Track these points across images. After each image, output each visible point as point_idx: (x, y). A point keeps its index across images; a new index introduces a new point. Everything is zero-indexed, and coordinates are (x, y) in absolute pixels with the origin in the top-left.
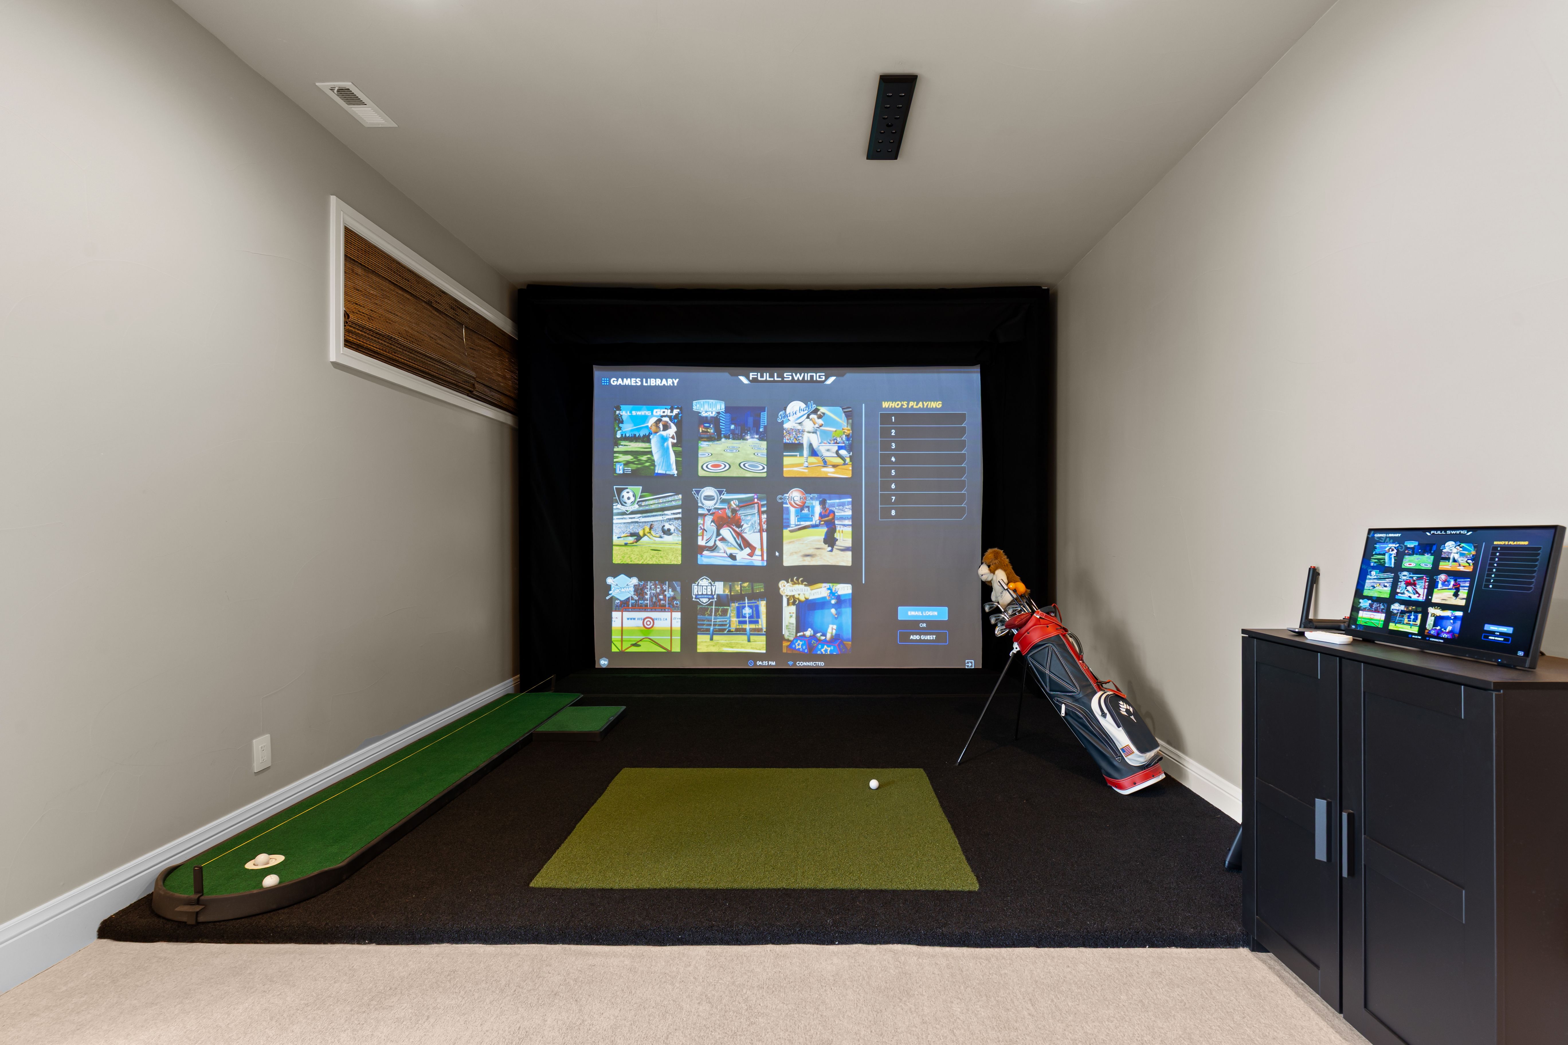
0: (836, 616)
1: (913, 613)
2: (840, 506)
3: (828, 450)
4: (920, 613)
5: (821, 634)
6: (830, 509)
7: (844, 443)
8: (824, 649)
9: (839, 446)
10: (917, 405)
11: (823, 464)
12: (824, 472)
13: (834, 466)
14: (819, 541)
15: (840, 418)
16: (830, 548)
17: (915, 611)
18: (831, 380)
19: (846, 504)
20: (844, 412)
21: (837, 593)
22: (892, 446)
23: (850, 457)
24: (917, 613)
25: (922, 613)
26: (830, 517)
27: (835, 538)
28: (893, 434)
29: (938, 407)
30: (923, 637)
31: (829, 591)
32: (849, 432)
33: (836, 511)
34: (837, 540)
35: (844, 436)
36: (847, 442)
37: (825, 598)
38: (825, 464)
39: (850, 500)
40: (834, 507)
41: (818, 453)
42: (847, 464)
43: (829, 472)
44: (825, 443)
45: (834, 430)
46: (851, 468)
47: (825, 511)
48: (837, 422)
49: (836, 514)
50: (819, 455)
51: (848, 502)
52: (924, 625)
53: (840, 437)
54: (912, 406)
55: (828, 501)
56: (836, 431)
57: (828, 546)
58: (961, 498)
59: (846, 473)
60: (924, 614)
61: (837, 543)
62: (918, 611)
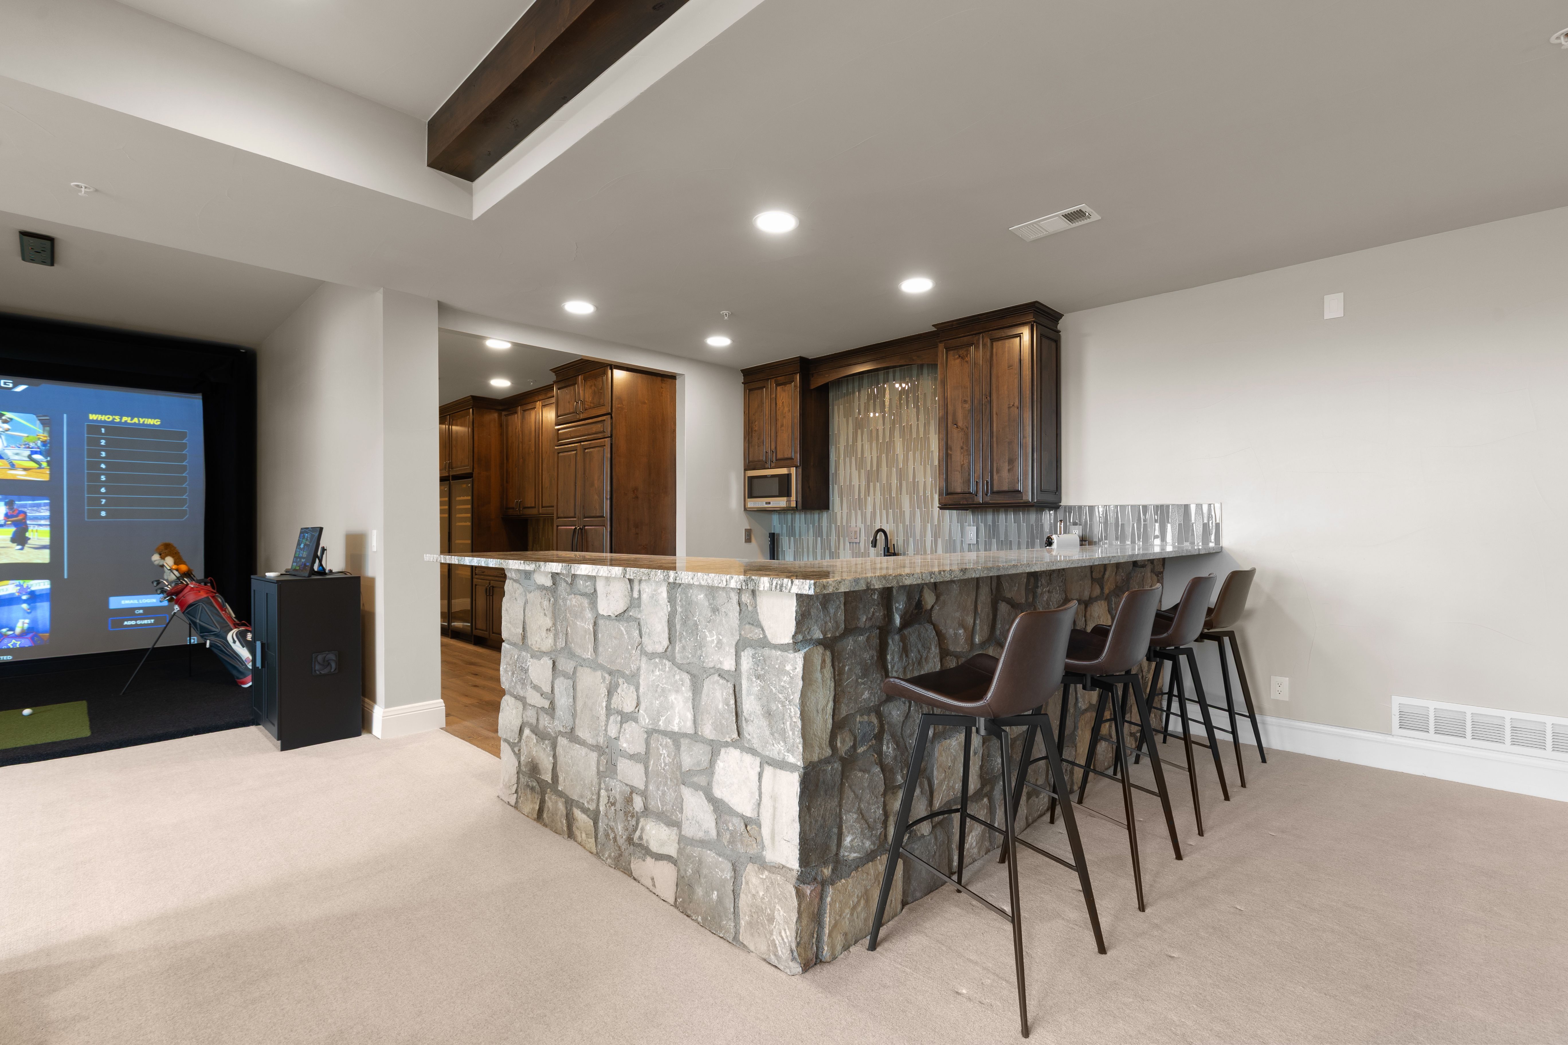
0: (29, 611)
1: (127, 602)
2: (34, 507)
3: (17, 454)
4: (136, 602)
5: (8, 629)
6: (20, 509)
7: (39, 448)
8: (12, 643)
9: (31, 451)
10: (131, 420)
11: (9, 467)
12: (12, 474)
13: (25, 469)
14: (4, 540)
15: (35, 425)
16: (20, 547)
17: (130, 600)
18: (21, 388)
19: (42, 505)
20: (39, 420)
21: (29, 588)
22: (101, 454)
23: (48, 462)
24: (132, 602)
25: (138, 601)
26: (20, 518)
27: (27, 537)
28: (102, 444)
29: (156, 424)
30: (139, 622)
31: (19, 588)
32: (45, 438)
33: (28, 511)
34: (29, 539)
35: (39, 442)
36: (44, 448)
37: (13, 594)
38: (13, 466)
39: (48, 501)
40: (26, 508)
41: (3, 456)
42: (43, 468)
43: (18, 475)
44: (12, 447)
45: (26, 435)
46: (48, 472)
47: (13, 512)
48: (30, 428)
49: (28, 514)
50: (4, 457)
51: (45, 503)
52: (141, 611)
53: (34, 442)
54: (126, 421)
55: (17, 502)
56: (28, 437)
57: (18, 545)
58: (183, 502)
59: (44, 476)
60: (141, 602)
61: (29, 542)
62: (133, 599)
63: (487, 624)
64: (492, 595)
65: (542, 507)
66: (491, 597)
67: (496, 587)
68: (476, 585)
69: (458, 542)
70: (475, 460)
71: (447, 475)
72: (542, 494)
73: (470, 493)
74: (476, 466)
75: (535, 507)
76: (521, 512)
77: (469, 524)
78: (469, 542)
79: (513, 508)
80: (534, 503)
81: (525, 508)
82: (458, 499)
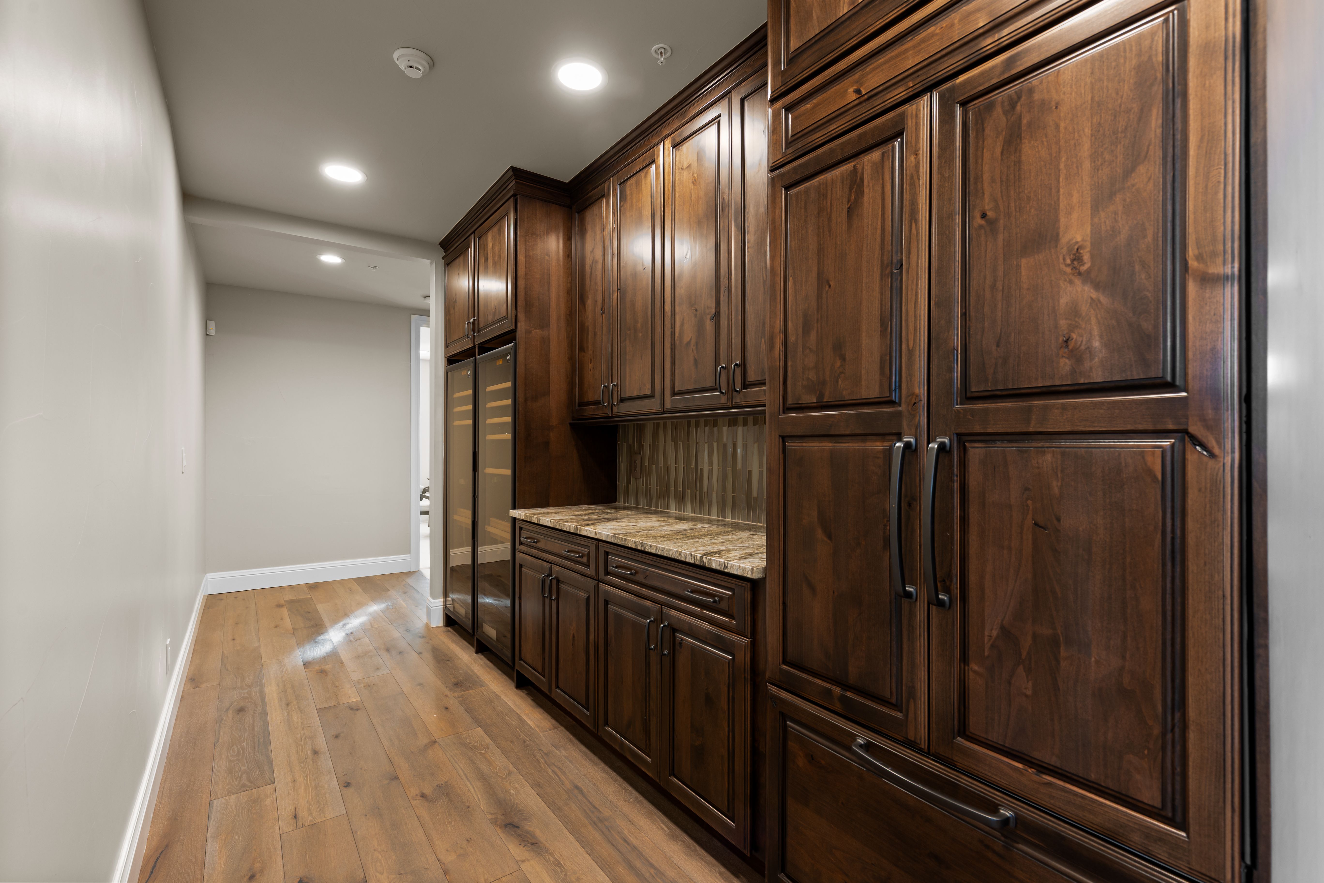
63: (544, 659)
64: (557, 599)
65: (674, 394)
66: (554, 604)
67: (563, 583)
68: (521, 566)
69: (489, 471)
70: (519, 303)
71: (471, 345)
72: (673, 363)
73: (511, 376)
74: (521, 316)
75: (651, 396)
76: (615, 410)
77: (508, 436)
78: (508, 472)
79: (597, 403)
80: (648, 386)
81: (622, 400)
82: (490, 389)
